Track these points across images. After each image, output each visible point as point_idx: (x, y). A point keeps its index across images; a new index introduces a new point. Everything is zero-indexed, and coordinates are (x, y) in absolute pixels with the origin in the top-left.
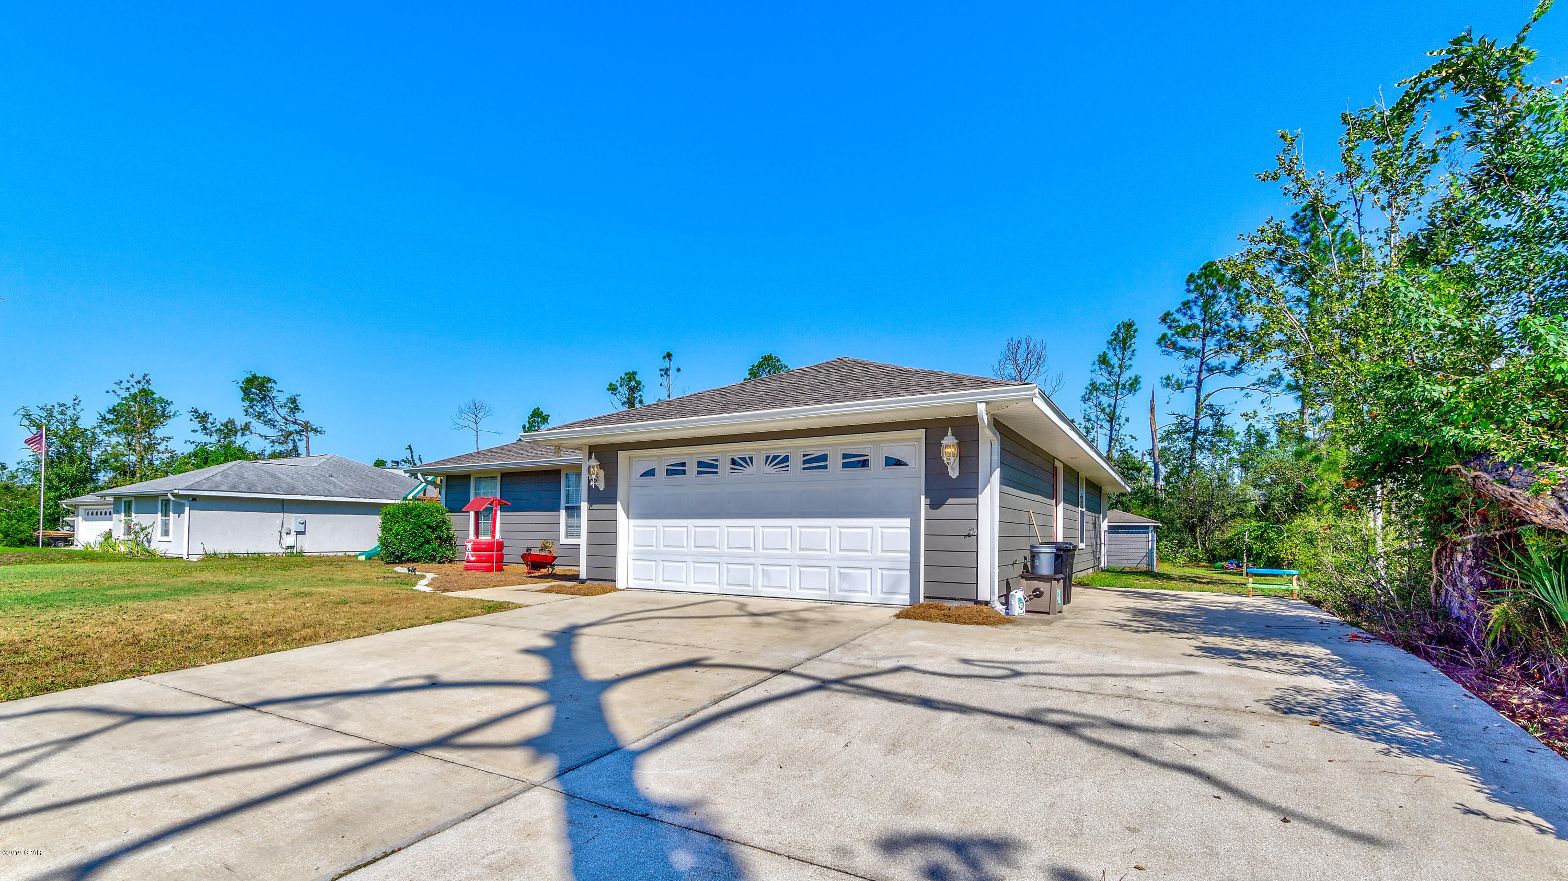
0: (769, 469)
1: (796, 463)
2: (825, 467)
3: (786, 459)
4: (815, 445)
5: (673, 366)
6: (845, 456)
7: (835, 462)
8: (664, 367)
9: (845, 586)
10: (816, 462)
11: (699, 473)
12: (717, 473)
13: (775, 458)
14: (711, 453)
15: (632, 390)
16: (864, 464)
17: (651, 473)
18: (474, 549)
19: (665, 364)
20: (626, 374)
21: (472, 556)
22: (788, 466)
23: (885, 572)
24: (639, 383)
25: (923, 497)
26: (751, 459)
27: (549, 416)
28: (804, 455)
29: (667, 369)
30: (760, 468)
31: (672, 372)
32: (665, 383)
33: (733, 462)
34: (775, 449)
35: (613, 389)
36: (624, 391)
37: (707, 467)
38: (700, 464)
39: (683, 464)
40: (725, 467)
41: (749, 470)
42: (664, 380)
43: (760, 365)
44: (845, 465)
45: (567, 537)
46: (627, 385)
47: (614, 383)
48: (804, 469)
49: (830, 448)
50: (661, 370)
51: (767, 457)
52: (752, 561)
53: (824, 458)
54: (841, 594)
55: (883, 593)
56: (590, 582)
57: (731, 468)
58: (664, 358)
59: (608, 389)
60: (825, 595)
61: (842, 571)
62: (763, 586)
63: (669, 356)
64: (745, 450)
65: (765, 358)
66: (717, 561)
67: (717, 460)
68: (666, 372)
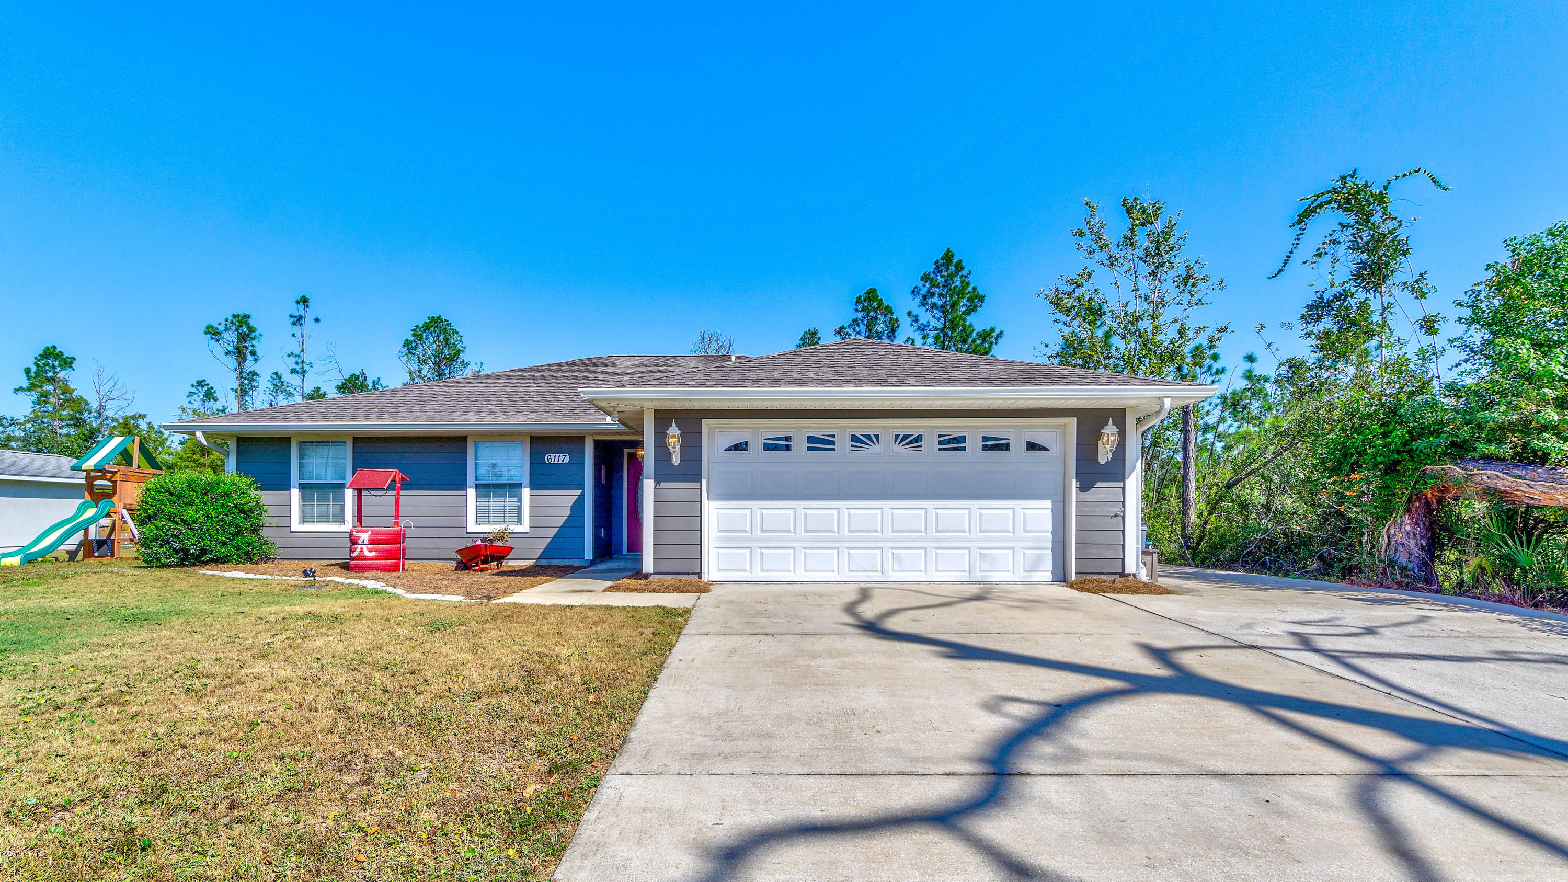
0: (899, 448)
1: (930, 444)
2: (964, 449)
3: (918, 439)
4: (953, 427)
5: (310, 315)
6: (985, 439)
7: (974, 444)
8: (296, 314)
9: (986, 566)
10: (955, 443)
11: (809, 449)
12: (834, 450)
13: (906, 437)
14: (826, 428)
15: (243, 337)
16: (1006, 447)
17: (740, 447)
18: (373, 542)
19: (299, 310)
20: (235, 316)
21: (370, 550)
22: (921, 446)
23: (1027, 551)
24: (251, 330)
25: (1074, 481)
26: (877, 436)
27: (74, 359)
28: (940, 436)
29: (301, 317)
30: (886, 448)
31: (308, 322)
32: (298, 335)
33: (854, 438)
34: (907, 427)
35: (213, 333)
36: (230, 338)
37: (819, 444)
38: (811, 439)
39: (787, 439)
40: (843, 444)
41: (875, 449)
42: (297, 329)
43: (427, 327)
44: (985, 448)
45: (477, 522)
46: (237, 330)
47: (216, 325)
48: (940, 450)
49: (968, 430)
50: (291, 316)
51: (897, 436)
52: (880, 545)
53: (963, 439)
54: (982, 574)
55: (1025, 571)
56: (657, 577)
57: (852, 446)
58: (298, 302)
59: (206, 333)
60: (964, 576)
61: (982, 551)
62: (893, 570)
63: (304, 301)
64: (870, 427)
65: (432, 319)
66: (837, 546)
67: (834, 436)
68: (298, 320)
